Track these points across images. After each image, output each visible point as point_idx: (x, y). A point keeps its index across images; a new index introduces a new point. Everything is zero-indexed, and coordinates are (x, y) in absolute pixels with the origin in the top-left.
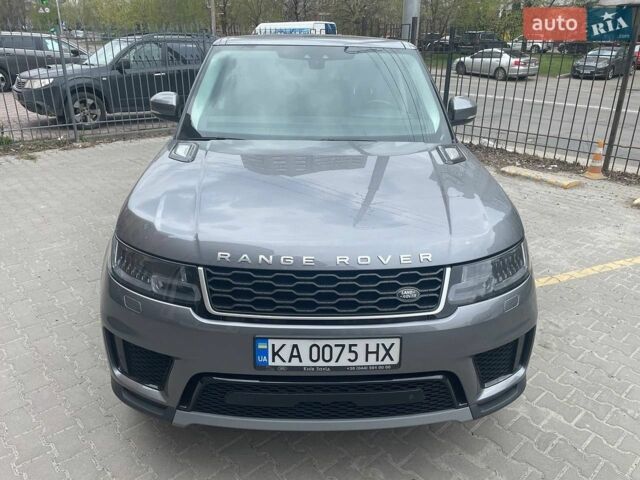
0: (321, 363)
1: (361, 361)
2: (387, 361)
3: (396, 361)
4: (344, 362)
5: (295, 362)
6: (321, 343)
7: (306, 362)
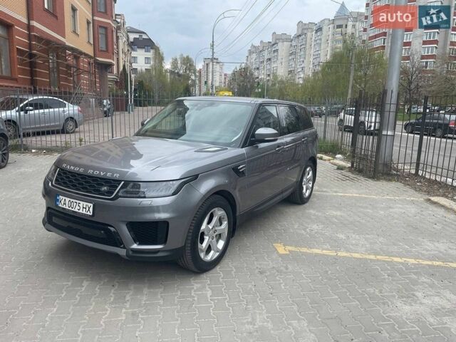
0: (70, 209)
1: (81, 211)
2: (88, 213)
3: (91, 214)
4: (76, 210)
5: (64, 207)
6: (72, 200)
7: (67, 207)
